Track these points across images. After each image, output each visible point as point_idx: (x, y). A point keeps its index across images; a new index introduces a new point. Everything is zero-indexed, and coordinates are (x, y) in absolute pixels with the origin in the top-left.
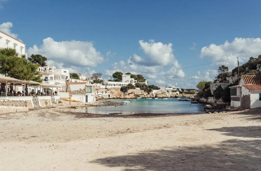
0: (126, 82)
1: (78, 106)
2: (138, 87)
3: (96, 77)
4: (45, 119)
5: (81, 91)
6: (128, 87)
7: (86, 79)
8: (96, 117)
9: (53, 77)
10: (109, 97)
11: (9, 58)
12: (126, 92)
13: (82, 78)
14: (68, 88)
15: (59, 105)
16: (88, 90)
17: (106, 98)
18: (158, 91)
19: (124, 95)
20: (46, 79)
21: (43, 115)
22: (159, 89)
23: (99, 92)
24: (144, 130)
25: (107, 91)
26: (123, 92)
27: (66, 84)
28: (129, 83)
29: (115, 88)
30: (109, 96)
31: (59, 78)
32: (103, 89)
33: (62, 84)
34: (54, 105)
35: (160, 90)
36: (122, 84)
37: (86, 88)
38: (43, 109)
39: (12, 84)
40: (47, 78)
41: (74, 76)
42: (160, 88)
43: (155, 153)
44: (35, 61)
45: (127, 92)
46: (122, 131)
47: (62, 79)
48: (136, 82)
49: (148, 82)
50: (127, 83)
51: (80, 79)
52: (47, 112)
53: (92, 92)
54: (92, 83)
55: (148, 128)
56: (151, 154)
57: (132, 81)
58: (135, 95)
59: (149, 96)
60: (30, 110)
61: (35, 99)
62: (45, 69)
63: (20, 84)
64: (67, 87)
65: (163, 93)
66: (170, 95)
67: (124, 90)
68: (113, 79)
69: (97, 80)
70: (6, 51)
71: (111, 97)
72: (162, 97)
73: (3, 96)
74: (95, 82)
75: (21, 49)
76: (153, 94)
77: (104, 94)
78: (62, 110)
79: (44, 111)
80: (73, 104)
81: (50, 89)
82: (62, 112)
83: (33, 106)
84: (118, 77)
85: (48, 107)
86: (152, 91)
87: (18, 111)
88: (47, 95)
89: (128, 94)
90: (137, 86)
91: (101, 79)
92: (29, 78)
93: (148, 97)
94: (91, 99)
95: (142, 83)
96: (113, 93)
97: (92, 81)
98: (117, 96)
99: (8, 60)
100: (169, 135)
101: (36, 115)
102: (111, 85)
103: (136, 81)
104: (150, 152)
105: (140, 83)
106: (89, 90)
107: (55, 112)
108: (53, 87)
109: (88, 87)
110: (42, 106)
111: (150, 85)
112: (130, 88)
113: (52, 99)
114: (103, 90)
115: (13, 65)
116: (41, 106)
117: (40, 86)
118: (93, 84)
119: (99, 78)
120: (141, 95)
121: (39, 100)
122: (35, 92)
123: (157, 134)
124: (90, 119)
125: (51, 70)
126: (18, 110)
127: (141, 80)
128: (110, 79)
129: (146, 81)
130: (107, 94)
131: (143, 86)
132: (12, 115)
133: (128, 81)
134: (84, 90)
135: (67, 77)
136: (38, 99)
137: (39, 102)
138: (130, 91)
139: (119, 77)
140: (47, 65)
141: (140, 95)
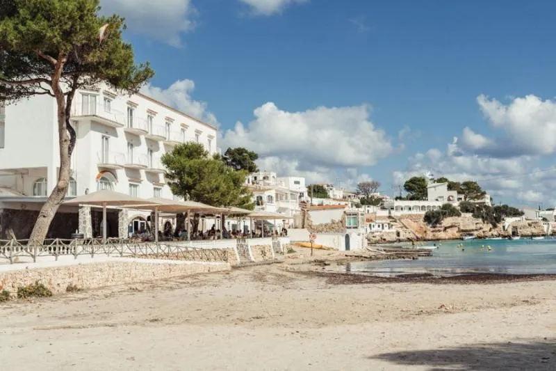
0: (437, 200)
1: (329, 258)
2: (467, 211)
3: (366, 192)
4: (268, 287)
5: (333, 226)
6: (442, 212)
7: (344, 197)
8: (371, 282)
9: (274, 195)
10: (398, 238)
11: (192, 162)
12: (438, 225)
13: (334, 195)
14: (306, 219)
15: (289, 257)
16: (349, 222)
17: (390, 240)
18: (518, 219)
19: (433, 231)
20: (258, 202)
21: (260, 278)
22: (522, 214)
23: (374, 226)
24: (477, 308)
25: (392, 223)
26: (431, 225)
27: (302, 210)
28: (446, 202)
29: (410, 216)
30: (398, 234)
31: (286, 198)
32: (382, 218)
33: (292, 210)
34: (280, 258)
35: (524, 217)
36: (428, 207)
37: (344, 219)
38: (258, 267)
39: (197, 215)
40: (261, 198)
41: (318, 191)
42: (525, 211)
43: (493, 347)
44: (234, 163)
45: (441, 224)
46: (429, 310)
47: (292, 199)
48: (461, 199)
49: (491, 199)
50: (440, 204)
51: (329, 198)
52: (267, 272)
53: (359, 227)
54: (357, 206)
55: (486, 304)
56: (483, 348)
57: (451, 198)
58: (460, 231)
59: (495, 233)
60: (235, 268)
61: (242, 246)
62: (255, 178)
63: (211, 215)
64: (304, 216)
65: (533, 225)
66: (551, 228)
67: (432, 219)
68: (405, 194)
69: (368, 197)
70: (186, 149)
71: (401, 237)
72: (530, 234)
73: (183, 240)
74: (363, 202)
75: (210, 141)
76: (506, 228)
77: (386, 229)
78: (296, 267)
79: (262, 269)
80: (320, 255)
81: (269, 223)
82: (298, 273)
83: (239, 260)
84: (416, 189)
85: (267, 262)
86: (503, 220)
87: (211, 271)
88: (265, 236)
89: (442, 229)
90: (465, 208)
91: (377, 195)
92: (231, 201)
93: (492, 235)
94: (358, 244)
95: (477, 201)
96: (407, 228)
97: (357, 201)
98: (417, 234)
99: (190, 166)
100: (529, 318)
101: (248, 279)
102: (402, 209)
103: (462, 196)
104: (483, 346)
105: (472, 201)
106: (352, 223)
107: (285, 273)
108: (275, 218)
109: (350, 215)
110: (256, 261)
111: (497, 204)
112: (447, 213)
113: (274, 243)
114: (384, 221)
115: (200, 176)
116: (253, 259)
117: (250, 217)
118: (360, 209)
119: (372, 194)
120: (476, 230)
121: (249, 248)
122: (241, 231)
123: (504, 317)
124: (359, 286)
125: (267, 181)
126: (213, 268)
127: (474, 195)
128: (399, 196)
129: (488, 196)
130: (394, 230)
131: (479, 209)
132: (201, 277)
133: (443, 197)
134: (341, 222)
135: (301, 195)
136: (247, 246)
137: (250, 252)
138: (447, 221)
139: (419, 188)
140: (258, 170)
141: (473, 230)
